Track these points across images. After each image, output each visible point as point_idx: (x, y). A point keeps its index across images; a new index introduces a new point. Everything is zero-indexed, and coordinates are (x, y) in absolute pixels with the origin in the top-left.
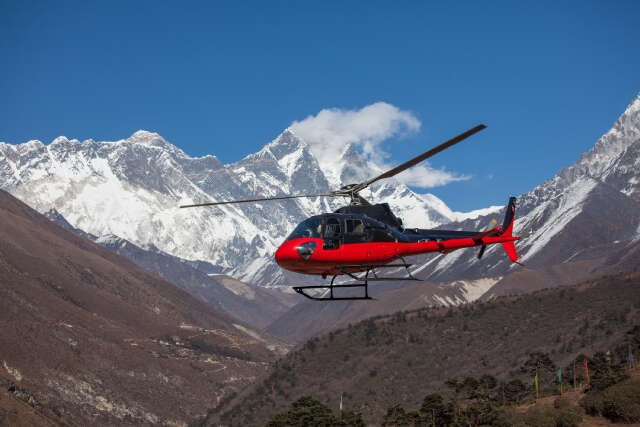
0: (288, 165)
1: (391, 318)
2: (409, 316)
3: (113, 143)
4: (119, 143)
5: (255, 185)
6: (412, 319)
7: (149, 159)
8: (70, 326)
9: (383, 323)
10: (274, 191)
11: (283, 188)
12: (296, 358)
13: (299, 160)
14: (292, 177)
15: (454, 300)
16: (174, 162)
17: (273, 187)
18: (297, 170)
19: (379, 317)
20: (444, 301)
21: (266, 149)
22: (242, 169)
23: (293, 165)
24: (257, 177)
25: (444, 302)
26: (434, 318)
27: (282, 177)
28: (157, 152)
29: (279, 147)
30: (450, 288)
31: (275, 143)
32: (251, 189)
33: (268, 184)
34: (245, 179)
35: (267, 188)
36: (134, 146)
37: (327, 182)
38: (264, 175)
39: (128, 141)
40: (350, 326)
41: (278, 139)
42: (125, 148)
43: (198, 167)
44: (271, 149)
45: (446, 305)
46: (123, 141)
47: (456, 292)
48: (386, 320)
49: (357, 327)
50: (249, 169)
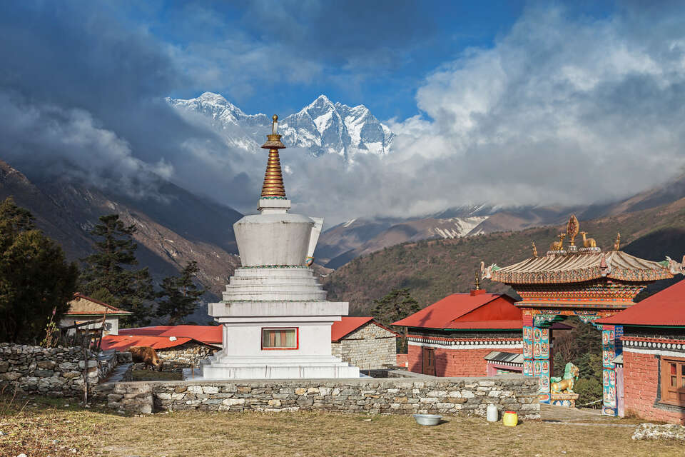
0: (321, 123)
1: (416, 245)
2: (430, 243)
3: (186, 102)
4: (191, 101)
5: (296, 138)
6: (432, 245)
7: (215, 115)
8: (172, 241)
9: (411, 248)
10: (310, 143)
11: (316, 141)
12: (345, 271)
13: (329, 120)
14: (324, 133)
15: (451, 232)
16: (234, 118)
17: (308, 140)
18: (327, 127)
19: (407, 243)
20: (445, 233)
21: (305, 110)
22: (286, 126)
23: (324, 124)
24: (297, 133)
25: (443, 233)
26: (449, 245)
27: (316, 133)
28: (221, 110)
29: (315, 109)
30: (448, 223)
31: (311, 106)
32: (292, 141)
33: (305, 137)
34: (287, 133)
35: (304, 140)
36: (203, 104)
37: (350, 137)
38: (302, 130)
39: (198, 100)
40: (385, 249)
41: (313, 104)
42: (196, 105)
43: (251, 122)
44: (308, 111)
45: (446, 237)
46: (194, 99)
47: (452, 227)
48: (412, 245)
49: (391, 249)
50: (291, 126)
